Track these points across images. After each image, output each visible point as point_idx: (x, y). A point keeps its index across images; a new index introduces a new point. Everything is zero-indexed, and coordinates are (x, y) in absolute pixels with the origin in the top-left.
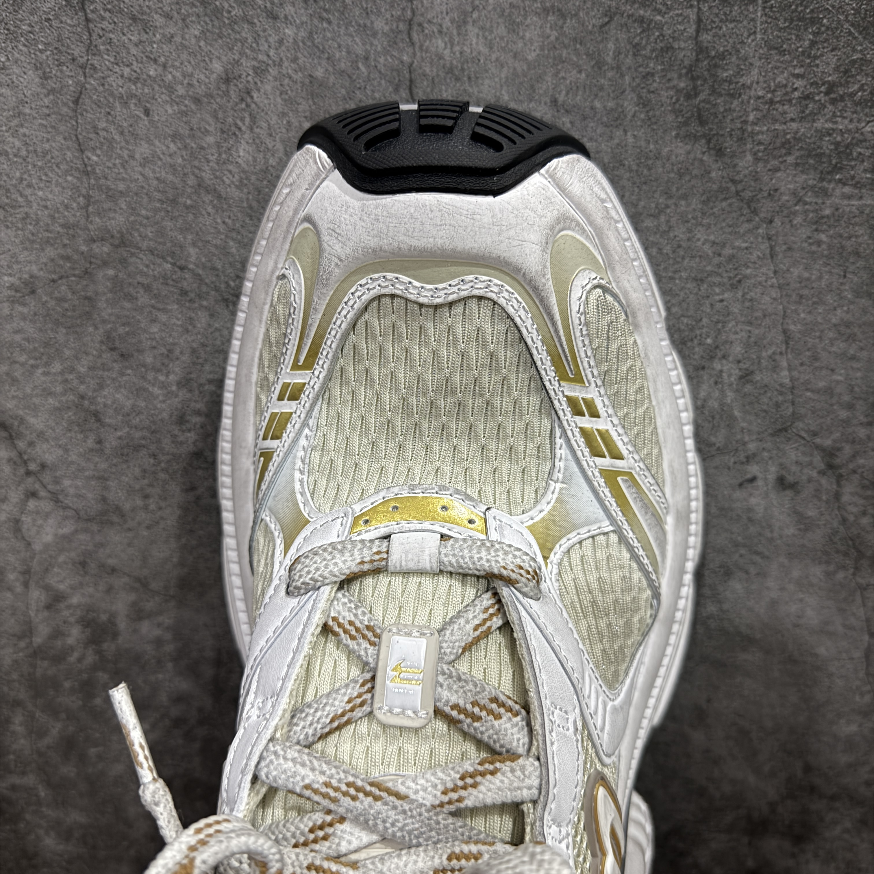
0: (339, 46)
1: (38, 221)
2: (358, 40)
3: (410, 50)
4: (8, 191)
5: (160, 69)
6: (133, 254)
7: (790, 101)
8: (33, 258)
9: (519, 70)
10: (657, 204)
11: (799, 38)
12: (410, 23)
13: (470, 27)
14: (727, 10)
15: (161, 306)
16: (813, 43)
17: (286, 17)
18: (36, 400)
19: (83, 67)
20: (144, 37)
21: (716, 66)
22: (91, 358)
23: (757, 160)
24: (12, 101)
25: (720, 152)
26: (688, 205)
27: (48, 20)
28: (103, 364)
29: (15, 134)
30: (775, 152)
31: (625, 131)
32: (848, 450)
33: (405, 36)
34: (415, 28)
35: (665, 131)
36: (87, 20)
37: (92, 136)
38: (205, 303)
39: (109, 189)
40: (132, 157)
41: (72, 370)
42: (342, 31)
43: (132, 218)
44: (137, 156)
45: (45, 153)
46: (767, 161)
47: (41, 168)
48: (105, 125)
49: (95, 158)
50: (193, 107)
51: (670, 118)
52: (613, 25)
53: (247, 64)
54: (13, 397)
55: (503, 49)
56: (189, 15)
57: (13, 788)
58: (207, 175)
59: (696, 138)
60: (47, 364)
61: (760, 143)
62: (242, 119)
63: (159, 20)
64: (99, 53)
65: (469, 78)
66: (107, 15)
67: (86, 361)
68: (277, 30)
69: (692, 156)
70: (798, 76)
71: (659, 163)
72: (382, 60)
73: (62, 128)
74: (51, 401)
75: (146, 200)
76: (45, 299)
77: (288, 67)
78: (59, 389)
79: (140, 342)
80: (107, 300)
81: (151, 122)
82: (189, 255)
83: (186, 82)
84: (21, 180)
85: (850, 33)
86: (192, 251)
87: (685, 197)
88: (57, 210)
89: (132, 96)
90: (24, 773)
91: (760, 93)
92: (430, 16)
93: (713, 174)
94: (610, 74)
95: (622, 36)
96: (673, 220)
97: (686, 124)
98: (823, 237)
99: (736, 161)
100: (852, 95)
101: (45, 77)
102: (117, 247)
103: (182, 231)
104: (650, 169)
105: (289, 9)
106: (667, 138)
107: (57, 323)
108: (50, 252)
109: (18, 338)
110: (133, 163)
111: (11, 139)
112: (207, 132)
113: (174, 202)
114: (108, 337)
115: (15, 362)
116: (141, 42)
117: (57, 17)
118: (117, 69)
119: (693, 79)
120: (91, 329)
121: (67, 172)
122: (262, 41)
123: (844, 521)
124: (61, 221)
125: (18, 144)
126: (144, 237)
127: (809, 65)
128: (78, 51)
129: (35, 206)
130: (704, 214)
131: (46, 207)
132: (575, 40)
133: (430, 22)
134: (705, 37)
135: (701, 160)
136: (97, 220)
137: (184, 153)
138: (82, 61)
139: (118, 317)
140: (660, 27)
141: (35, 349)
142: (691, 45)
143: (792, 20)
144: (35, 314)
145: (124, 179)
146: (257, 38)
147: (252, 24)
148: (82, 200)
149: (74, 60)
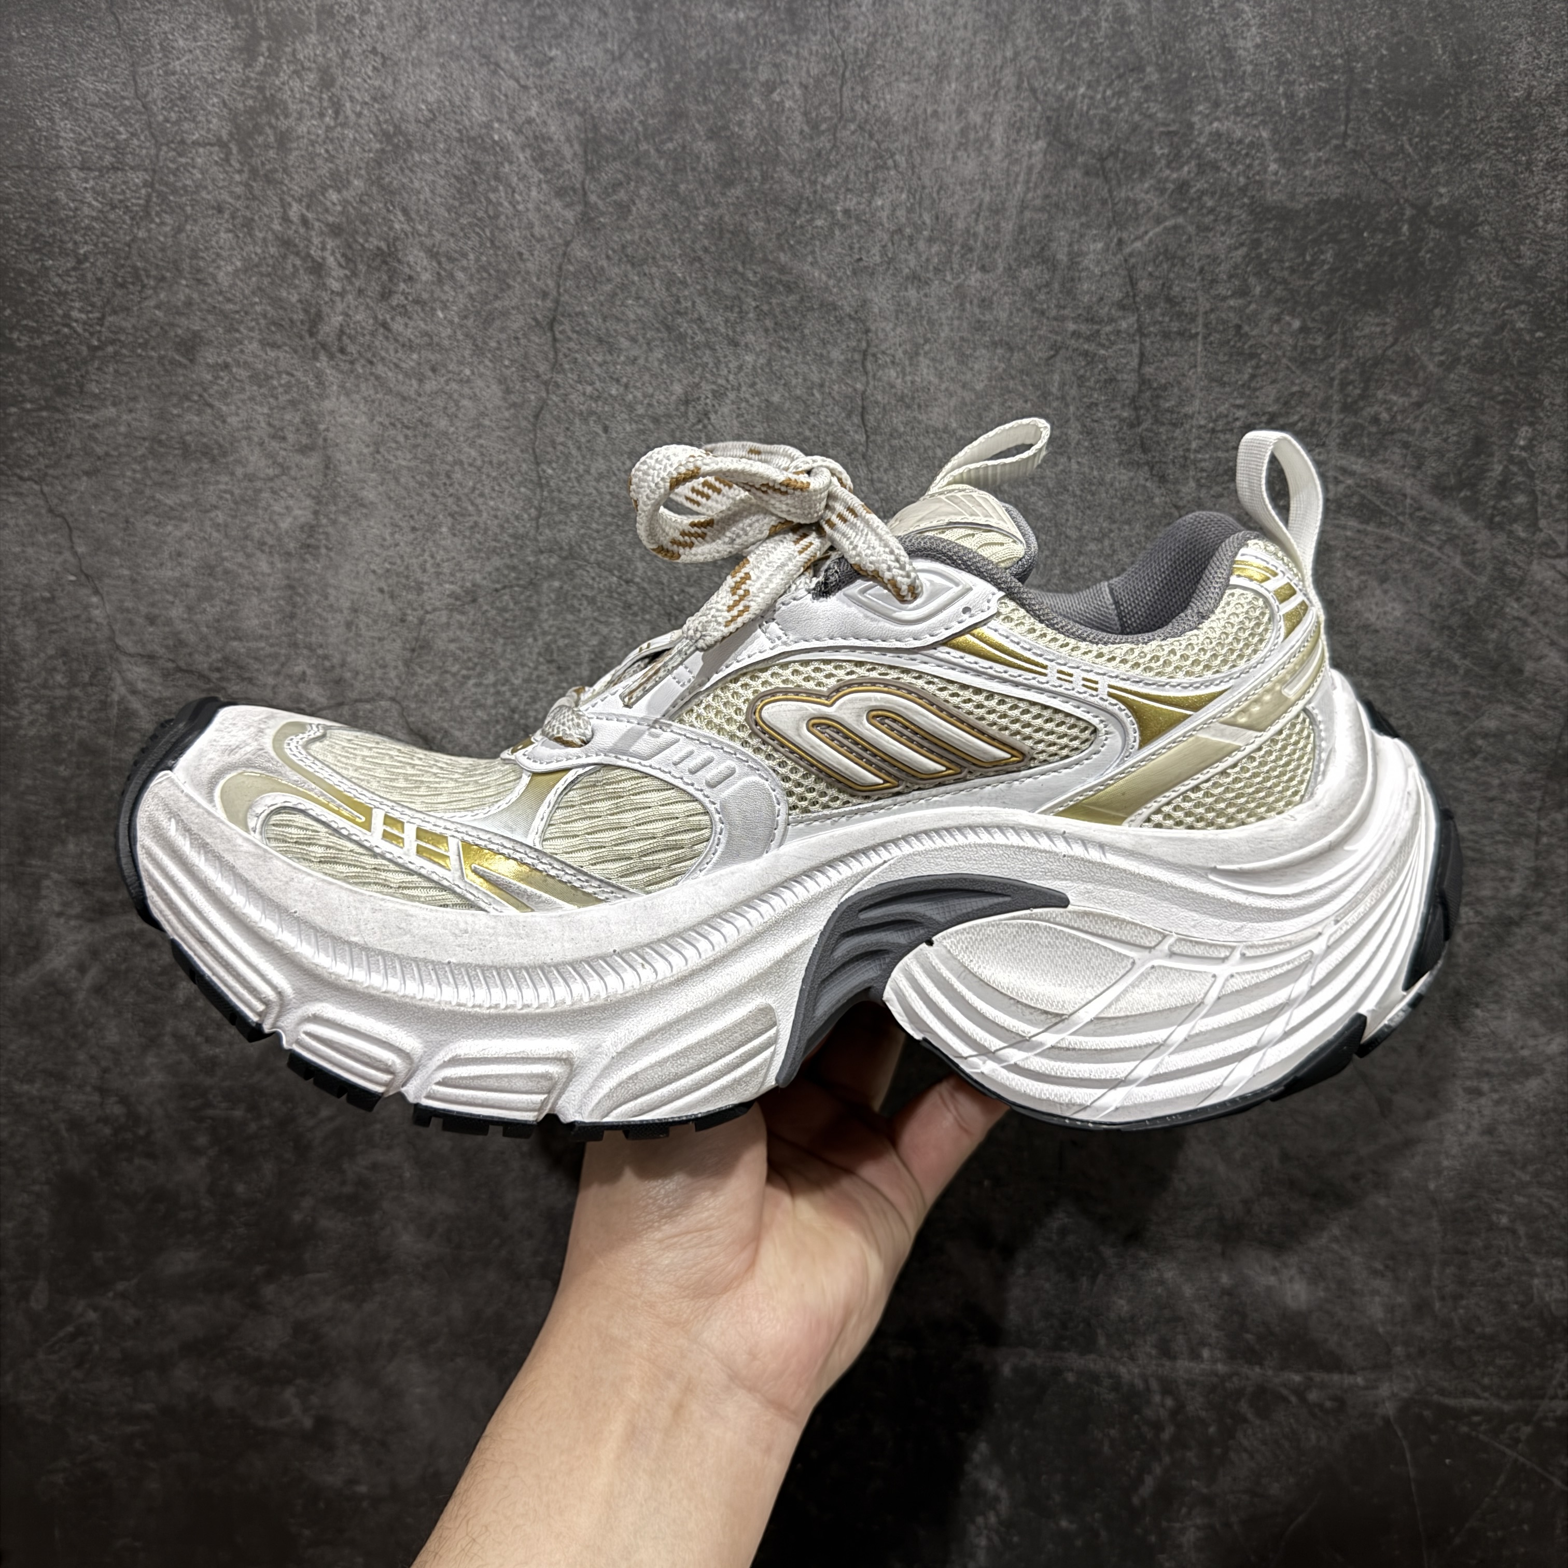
0: (796, 373)
1: (486, 530)
2: (814, 368)
3: (864, 379)
4: (459, 499)
5: (622, 389)
6: (580, 567)
7: (1231, 430)
8: (477, 566)
9: (968, 400)
10: (1101, 529)
11: (1239, 371)
12: (865, 353)
13: (921, 358)
14: (1168, 345)
15: (603, 619)
16: (1253, 377)
17: (746, 345)
18: (463, 713)
19: (546, 383)
20: (609, 358)
21: (1158, 397)
22: (527, 670)
23: (1200, 486)
24: (473, 413)
25: (1163, 479)
26: (1132, 530)
27: (516, 338)
28: (539, 677)
29: (472, 444)
30: (1219, 479)
31: (1069, 459)
33: (859, 365)
34: (870, 358)
35: (1108, 459)
36: (555, 340)
37: (550, 449)
38: (647, 617)
39: (561, 502)
40: (588, 472)
41: (506, 681)
42: (800, 359)
43: (582, 531)
44: (593, 471)
45: (500, 464)
46: (1210, 488)
47: (495, 479)
48: (563, 440)
49: (550, 471)
50: (651, 426)
51: (1114, 446)
52: (1058, 358)
53: (706, 387)
54: (440, 709)
55: (952, 379)
56: (654, 339)
57: (374, 1167)
59: (1139, 465)
60: (480, 675)
61: (1202, 470)
63: (625, 343)
64: (563, 371)
65: (919, 406)
66: (575, 336)
67: (521, 673)
68: (737, 356)
69: (1135, 482)
70: (1239, 407)
71: (1103, 489)
72: (836, 387)
73: (520, 441)
74: (479, 713)
75: (597, 513)
76: (485, 607)
77: (745, 392)
78: (490, 701)
79: (579, 654)
80: (549, 612)
81: (609, 438)
82: (636, 569)
83: (646, 402)
84: (474, 489)
85: (1288, 368)
86: (640, 565)
87: (1128, 522)
88: (508, 521)
89: (592, 413)
90: (389, 1148)
91: (1202, 422)
92: (883, 347)
93: (1157, 500)
94: (1055, 404)
95: (1068, 368)
96: (1117, 544)
97: (1129, 451)
99: (1179, 487)
101: (508, 391)
102: (566, 558)
103: (630, 545)
104: (1093, 494)
105: (750, 337)
106: (1111, 465)
107: (496, 633)
108: (496, 561)
109: (452, 647)
110: (588, 477)
111: (467, 449)
114: (548, 648)
115: (446, 672)
116: (605, 362)
117: (525, 335)
118: (580, 387)
119: (1136, 409)
120: (530, 640)
121: (520, 484)
122: (723, 366)
124: (511, 531)
125: (473, 453)
126: (593, 550)
127: (1250, 397)
128: (542, 368)
129: (485, 515)
130: (1147, 538)
131: (496, 517)
132: (1022, 372)
133: (884, 353)
134: (1148, 370)
135: (1144, 487)
136: (547, 531)
138: (545, 378)
139: (559, 629)
140: (1104, 359)
141: (470, 659)
142: (1134, 376)
143: (1231, 355)
144: (473, 623)
145: (577, 493)
146: (717, 363)
147: (713, 350)
148: (533, 512)
149: (538, 376)
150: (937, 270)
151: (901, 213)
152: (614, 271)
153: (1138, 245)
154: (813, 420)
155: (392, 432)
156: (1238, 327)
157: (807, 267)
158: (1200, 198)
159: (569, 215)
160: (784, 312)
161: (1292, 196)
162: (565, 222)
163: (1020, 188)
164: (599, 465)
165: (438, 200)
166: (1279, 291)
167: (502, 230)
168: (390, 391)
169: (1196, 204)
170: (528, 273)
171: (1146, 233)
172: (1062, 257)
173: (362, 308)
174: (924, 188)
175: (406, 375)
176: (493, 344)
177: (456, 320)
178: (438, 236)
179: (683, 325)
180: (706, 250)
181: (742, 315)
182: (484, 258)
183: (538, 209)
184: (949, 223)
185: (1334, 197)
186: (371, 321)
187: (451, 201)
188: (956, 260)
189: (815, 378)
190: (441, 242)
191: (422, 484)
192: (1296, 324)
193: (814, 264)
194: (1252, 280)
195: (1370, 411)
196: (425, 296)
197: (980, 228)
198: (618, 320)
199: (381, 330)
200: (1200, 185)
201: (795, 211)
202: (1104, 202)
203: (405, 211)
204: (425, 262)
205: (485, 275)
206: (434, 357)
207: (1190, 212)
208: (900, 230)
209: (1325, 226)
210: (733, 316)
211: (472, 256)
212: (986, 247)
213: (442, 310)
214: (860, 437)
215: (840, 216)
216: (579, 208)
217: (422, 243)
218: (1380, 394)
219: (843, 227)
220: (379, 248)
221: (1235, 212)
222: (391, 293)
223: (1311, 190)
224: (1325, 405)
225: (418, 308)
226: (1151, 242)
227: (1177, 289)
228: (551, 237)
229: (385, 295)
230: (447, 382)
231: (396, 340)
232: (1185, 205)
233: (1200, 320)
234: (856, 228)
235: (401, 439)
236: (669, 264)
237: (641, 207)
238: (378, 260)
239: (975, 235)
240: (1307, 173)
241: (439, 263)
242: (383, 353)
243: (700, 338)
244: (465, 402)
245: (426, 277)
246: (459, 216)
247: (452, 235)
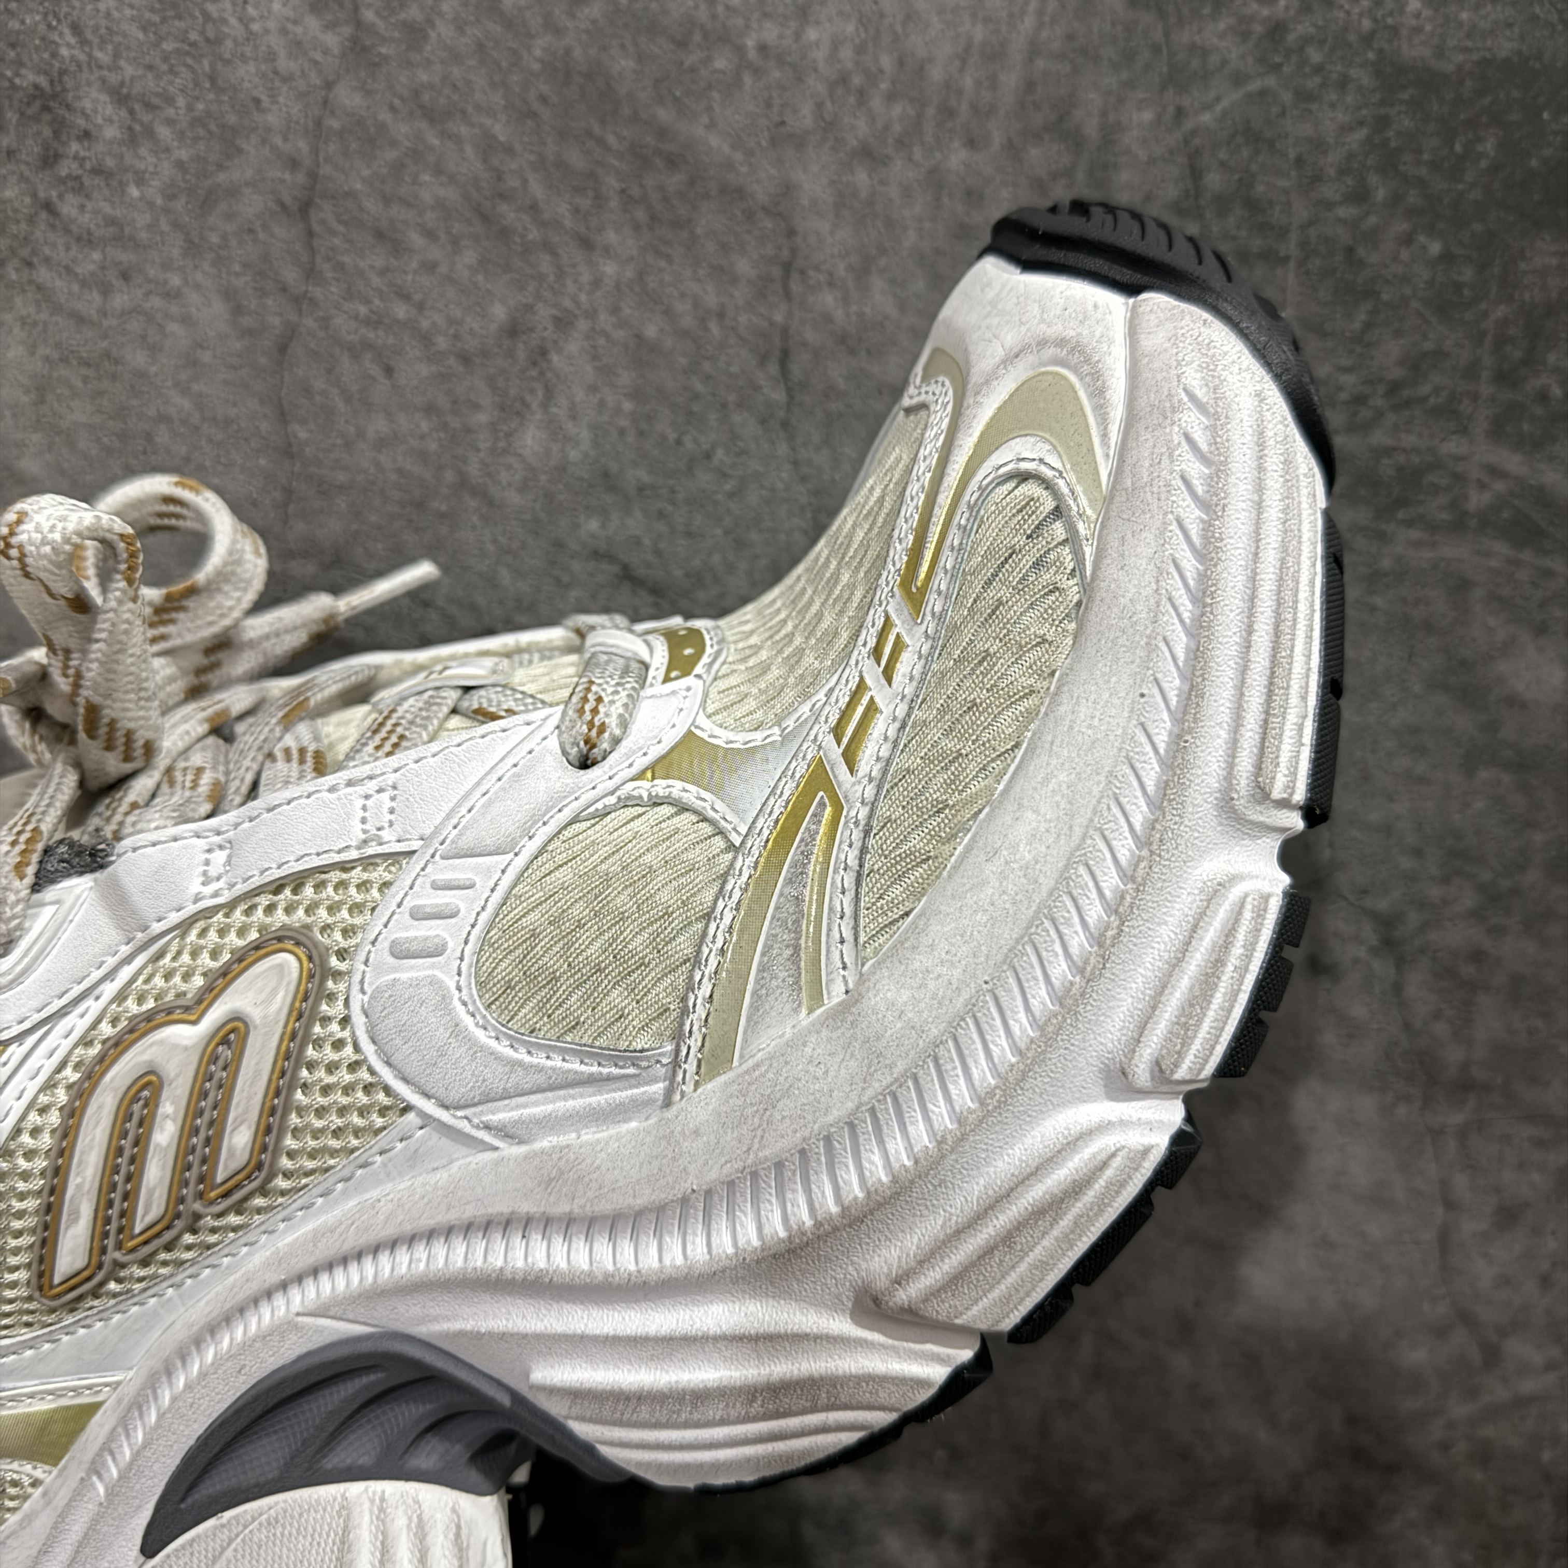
0: (683, 295)
2: (709, 287)
3: (785, 307)
5: (413, 311)
11: (1347, 317)
12: (787, 268)
13: (873, 278)
16: (1368, 326)
17: (606, 248)
19: (297, 300)
20: (393, 263)
24: (186, 343)
29: (185, 391)
32: (1413, 918)
33: (778, 286)
34: (795, 276)
36: (310, 234)
37: (303, 401)
39: (321, 480)
40: (361, 436)
42: (687, 273)
43: (355, 527)
44: (369, 435)
45: (228, 422)
47: (220, 445)
48: (323, 386)
49: (304, 434)
50: (460, 369)
53: (544, 312)
56: (462, 236)
58: (473, 470)
62: (532, 391)
63: (416, 239)
64: (323, 281)
65: (869, 352)
66: (341, 229)
68: (592, 265)
72: (743, 319)
73: (257, 387)
75: (378, 500)
77: (605, 320)
81: (395, 387)
83: (452, 331)
85: (1419, 314)
89: (368, 346)
92: (816, 259)
98: (1379, 601)
100: (1422, 400)
101: (238, 310)
102: (329, 567)
105: (611, 236)
110: (362, 445)
111: (177, 399)
112: (477, 407)
113: (420, 505)
116: (388, 269)
117: (264, 226)
118: (348, 306)
121: (259, 453)
122: (569, 282)
123: (1407, 1026)
125: (187, 405)
127: (1361, 355)
128: (290, 275)
133: (816, 268)
136: (301, 525)
137: (442, 435)
138: (296, 291)
143: (1337, 292)
145: (346, 468)
146: (561, 274)
147: (554, 253)
148: (277, 494)
149: (284, 289)
150: (901, 143)
151: (846, 54)
152: (402, 130)
153: (1206, 118)
154: (707, 367)
155: (64, 372)
156: (1350, 251)
157: (700, 132)
158: (1301, 49)
159: (332, 40)
160: (666, 199)
161: (1440, 52)
162: (326, 52)
163: (1029, 23)
164: (378, 426)
165: (128, 12)
166: (1413, 198)
167: (228, 62)
168: (58, 309)
169: (1294, 58)
170: (268, 130)
171: (1218, 99)
172: (1091, 129)
173: (13, 179)
174: (882, 15)
175: (84, 284)
176: (214, 239)
177: (159, 201)
178: (129, 71)
179: (508, 213)
180: (543, 99)
181: (599, 199)
182: (200, 106)
183: (284, 31)
184: (920, 71)
185: (1503, 54)
186: (28, 200)
187: (147, 15)
188: (929, 128)
189: (711, 300)
190: (133, 78)
191: (109, 451)
192: (1435, 248)
193: (711, 126)
194: (1374, 179)
195: (1535, 383)
196: (110, 163)
197: (968, 83)
198: (408, 205)
199: (44, 215)
200: (1304, 28)
201: (682, 44)
202: (1156, 49)
203: (76, 28)
204: (109, 110)
205: (201, 132)
206: (126, 257)
207: (1286, 69)
208: (843, 80)
209: (1487, 101)
210: (585, 203)
211: (181, 102)
212: (974, 108)
213: (138, 186)
214: (779, 396)
215: (752, 55)
216: (347, 30)
217: (103, 81)
218: (1552, 358)
219: (757, 72)
220: (36, 87)
221: (1354, 72)
222: (57, 157)
223: (1469, 44)
224: (1471, 372)
225: (97, 181)
226: (1225, 114)
227: (1260, 188)
228: (304, 75)
229: (49, 159)
230: (147, 294)
231: (68, 231)
232: (1278, 59)
233: (1294, 237)
234: (777, 74)
235: (77, 382)
236: (488, 122)
237: (444, 30)
238: (37, 104)
239: (960, 92)
240: (1464, 16)
241: (132, 112)
242: (47, 251)
243: (534, 234)
244: (174, 327)
245: (110, 132)
246: (161, 39)
247: (150, 68)
